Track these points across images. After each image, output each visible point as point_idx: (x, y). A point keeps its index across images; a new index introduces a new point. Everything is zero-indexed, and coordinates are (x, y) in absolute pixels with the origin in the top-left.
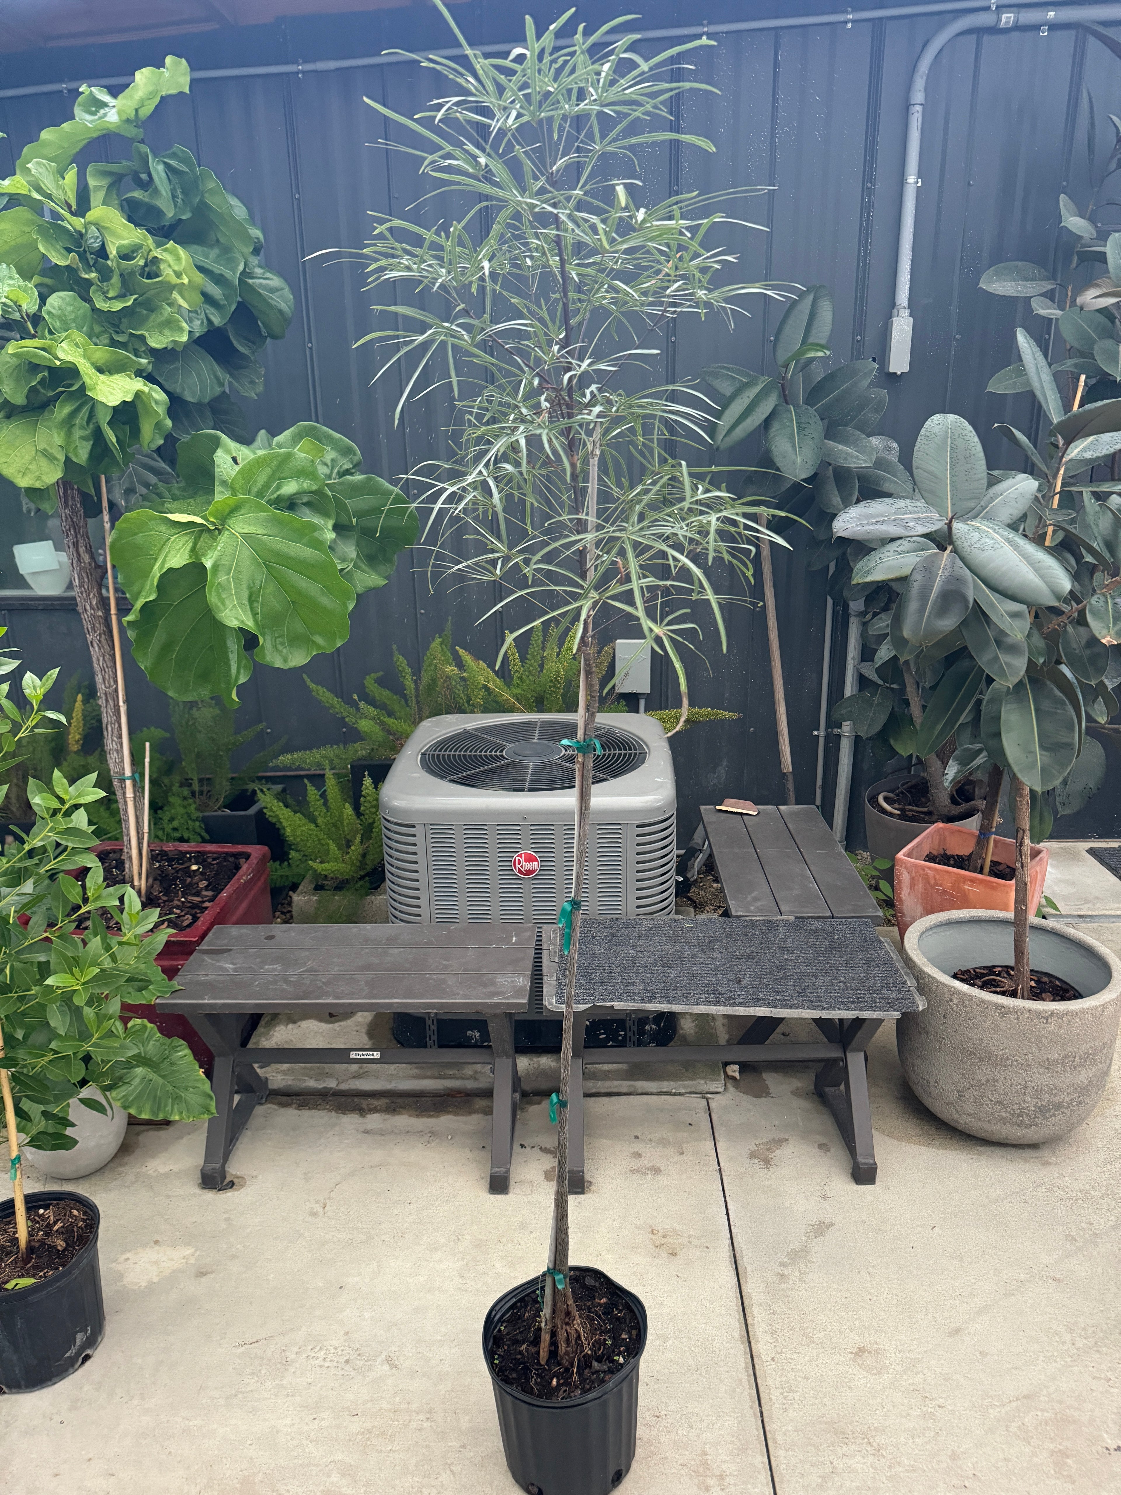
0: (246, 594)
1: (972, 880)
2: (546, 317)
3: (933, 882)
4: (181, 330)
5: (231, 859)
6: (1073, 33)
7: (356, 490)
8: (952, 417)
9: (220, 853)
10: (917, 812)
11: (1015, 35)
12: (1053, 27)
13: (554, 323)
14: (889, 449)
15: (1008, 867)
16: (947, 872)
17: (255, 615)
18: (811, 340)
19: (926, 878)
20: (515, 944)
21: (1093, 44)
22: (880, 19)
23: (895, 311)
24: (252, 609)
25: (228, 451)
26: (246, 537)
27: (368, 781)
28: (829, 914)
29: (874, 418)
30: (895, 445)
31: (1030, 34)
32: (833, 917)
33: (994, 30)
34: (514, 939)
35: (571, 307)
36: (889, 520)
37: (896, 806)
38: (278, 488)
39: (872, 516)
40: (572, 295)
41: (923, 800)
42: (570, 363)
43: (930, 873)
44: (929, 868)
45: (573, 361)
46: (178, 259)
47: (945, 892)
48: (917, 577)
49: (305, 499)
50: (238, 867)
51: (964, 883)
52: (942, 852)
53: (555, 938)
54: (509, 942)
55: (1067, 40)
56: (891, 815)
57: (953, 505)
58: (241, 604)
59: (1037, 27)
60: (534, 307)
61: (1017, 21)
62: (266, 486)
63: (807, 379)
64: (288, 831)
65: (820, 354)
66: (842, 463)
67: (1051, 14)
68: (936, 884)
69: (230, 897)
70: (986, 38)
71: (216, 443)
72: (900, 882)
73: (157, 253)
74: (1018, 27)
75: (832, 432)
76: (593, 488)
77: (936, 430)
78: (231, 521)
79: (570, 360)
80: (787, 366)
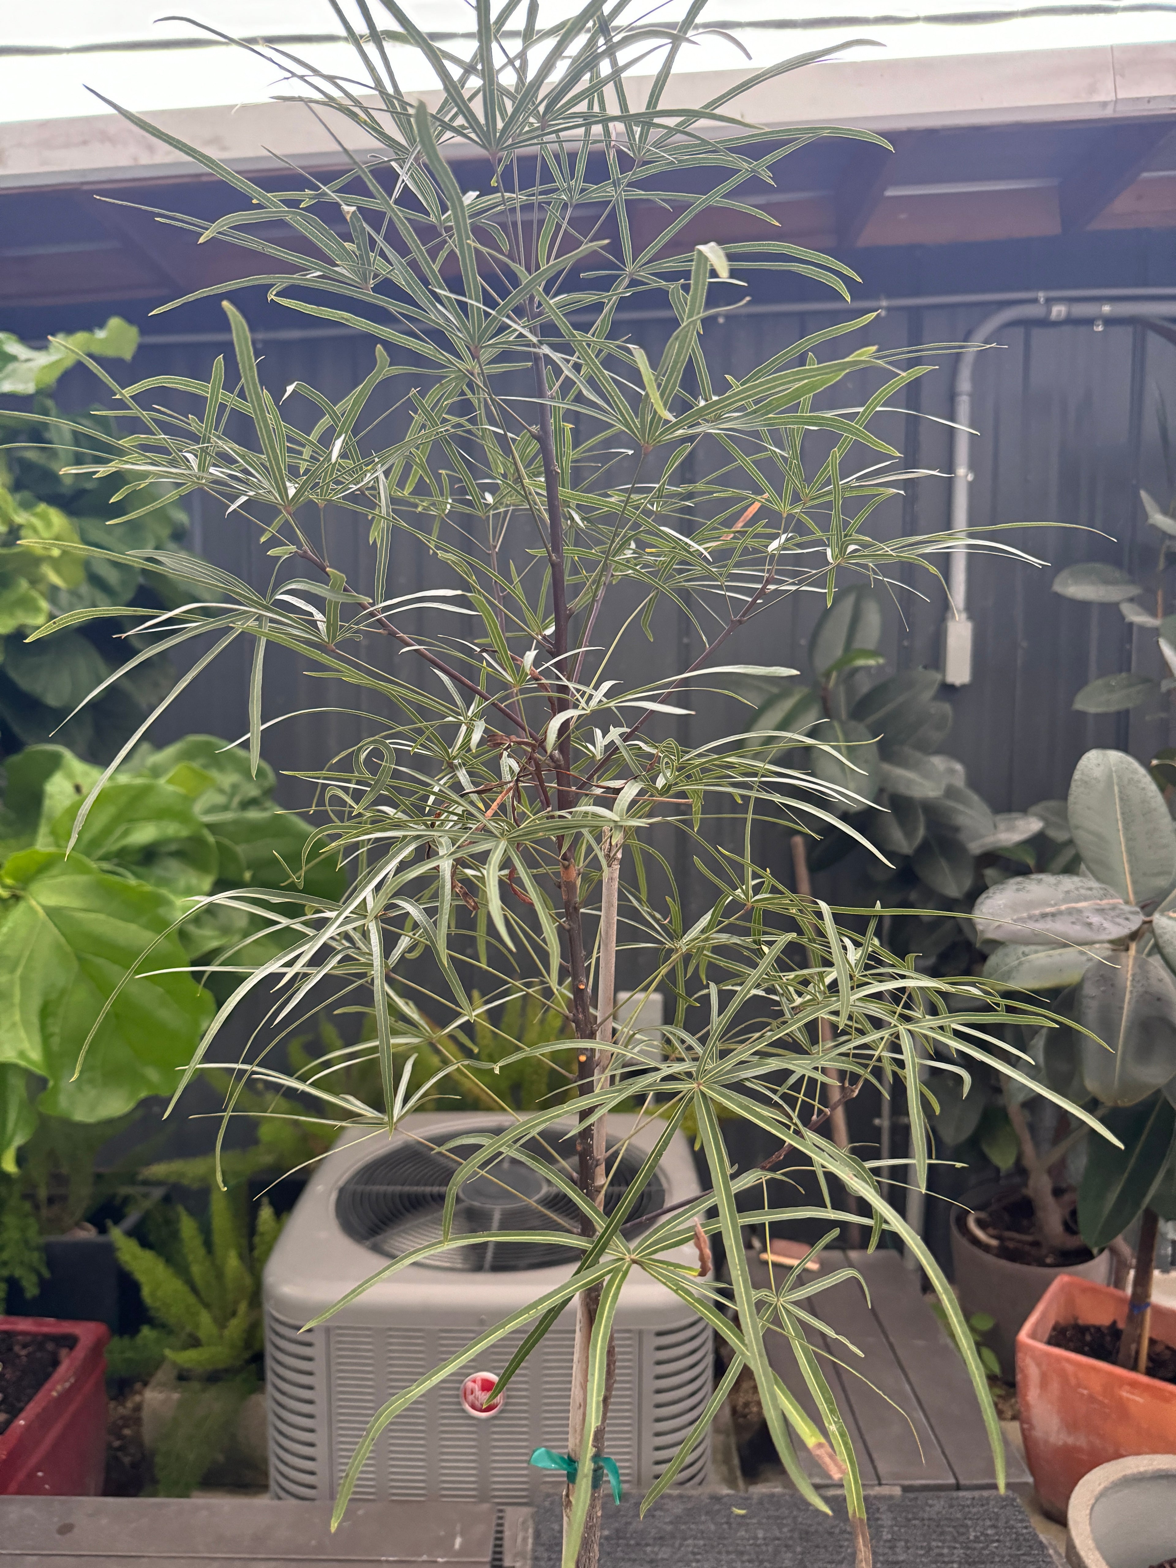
0: (35, 1003)
1: (1133, 1384)
2: (519, 593)
3: (1073, 1381)
4: (37, 610)
5: (50, 1346)
6: (1130, 329)
7: (255, 831)
8: (1114, 756)
9: (34, 1335)
10: (1020, 1241)
11: (1067, 329)
12: (1109, 321)
13: (534, 607)
14: (952, 771)
15: (1168, 1348)
16: (1094, 1369)
17: (46, 1038)
18: (857, 645)
19: (1063, 1375)
20: (459, 1553)
21: (1154, 341)
22: (918, 309)
23: (949, 615)
24: (43, 1027)
25: (70, 776)
26: (52, 912)
27: (266, 1213)
28: (952, 1481)
29: (936, 736)
30: (958, 767)
31: (1083, 329)
32: (958, 1487)
33: (1044, 323)
34: (458, 1542)
35: (569, 579)
36: (1060, 913)
37: (991, 1231)
38: (126, 833)
39: (1030, 905)
40: (571, 552)
41: (1025, 1222)
42: (564, 689)
43: (1070, 1368)
44: (1068, 1360)
45: (571, 685)
46: (49, 524)
47: (1091, 1398)
48: (1089, 990)
49: (173, 847)
50: (55, 1363)
51: (1121, 1387)
52: (1072, 1322)
53: (525, 1539)
54: (448, 1549)
55: (1124, 336)
56: (986, 1248)
57: (1134, 882)
58: (26, 1023)
59: (1089, 322)
60: (494, 575)
61: (1069, 313)
62: (107, 831)
63: (850, 690)
64: (146, 1292)
65: (872, 662)
66: (903, 790)
67: (1106, 309)
68: (1079, 1385)
69: (28, 1427)
70: (1036, 332)
71: (54, 763)
72: (1025, 1377)
73: (20, 518)
74: (1070, 321)
75: (886, 752)
76: (609, 924)
77: (1098, 773)
78: (35, 887)
79: (566, 682)
80: (828, 675)
